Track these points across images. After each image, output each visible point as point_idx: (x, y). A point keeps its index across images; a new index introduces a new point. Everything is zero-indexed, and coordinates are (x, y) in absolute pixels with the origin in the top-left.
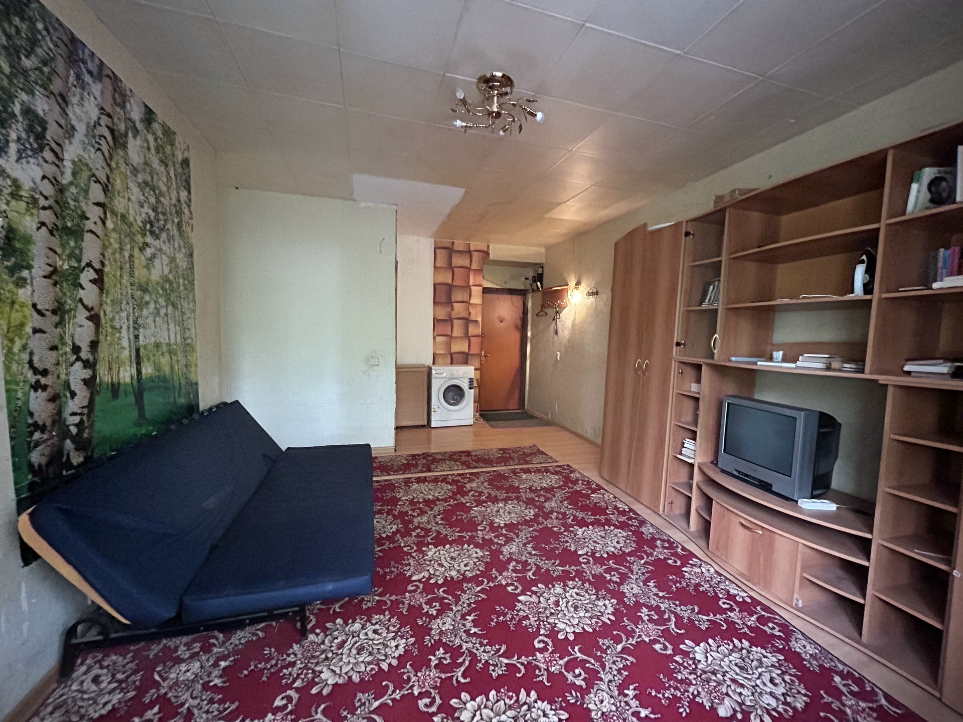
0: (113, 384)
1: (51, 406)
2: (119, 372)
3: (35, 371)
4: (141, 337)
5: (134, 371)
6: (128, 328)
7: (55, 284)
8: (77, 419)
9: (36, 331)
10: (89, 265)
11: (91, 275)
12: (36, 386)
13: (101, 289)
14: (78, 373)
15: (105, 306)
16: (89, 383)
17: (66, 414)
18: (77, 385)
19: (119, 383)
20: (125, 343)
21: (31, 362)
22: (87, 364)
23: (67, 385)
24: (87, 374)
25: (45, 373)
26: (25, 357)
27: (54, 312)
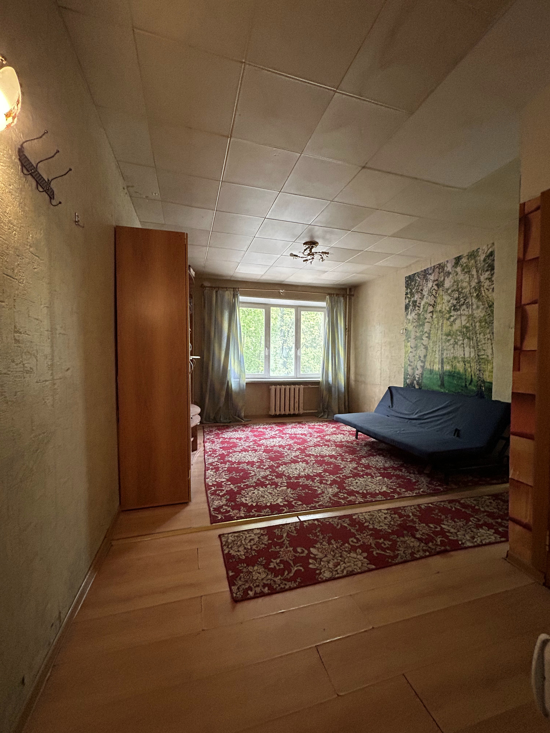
0: (431, 370)
1: (412, 371)
2: (433, 366)
3: (410, 362)
4: (445, 354)
5: (440, 366)
6: (439, 351)
7: (416, 340)
8: (418, 376)
9: (410, 352)
10: (426, 332)
11: (427, 335)
12: (409, 365)
13: (429, 339)
14: (419, 364)
15: (430, 344)
16: (423, 367)
17: (415, 374)
18: (419, 367)
19: (433, 370)
20: (437, 356)
21: (409, 359)
22: (422, 361)
23: (416, 367)
24: (422, 364)
25: (412, 362)
26: (408, 358)
27: (415, 347)
